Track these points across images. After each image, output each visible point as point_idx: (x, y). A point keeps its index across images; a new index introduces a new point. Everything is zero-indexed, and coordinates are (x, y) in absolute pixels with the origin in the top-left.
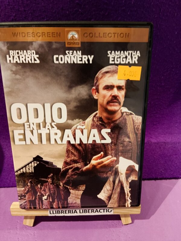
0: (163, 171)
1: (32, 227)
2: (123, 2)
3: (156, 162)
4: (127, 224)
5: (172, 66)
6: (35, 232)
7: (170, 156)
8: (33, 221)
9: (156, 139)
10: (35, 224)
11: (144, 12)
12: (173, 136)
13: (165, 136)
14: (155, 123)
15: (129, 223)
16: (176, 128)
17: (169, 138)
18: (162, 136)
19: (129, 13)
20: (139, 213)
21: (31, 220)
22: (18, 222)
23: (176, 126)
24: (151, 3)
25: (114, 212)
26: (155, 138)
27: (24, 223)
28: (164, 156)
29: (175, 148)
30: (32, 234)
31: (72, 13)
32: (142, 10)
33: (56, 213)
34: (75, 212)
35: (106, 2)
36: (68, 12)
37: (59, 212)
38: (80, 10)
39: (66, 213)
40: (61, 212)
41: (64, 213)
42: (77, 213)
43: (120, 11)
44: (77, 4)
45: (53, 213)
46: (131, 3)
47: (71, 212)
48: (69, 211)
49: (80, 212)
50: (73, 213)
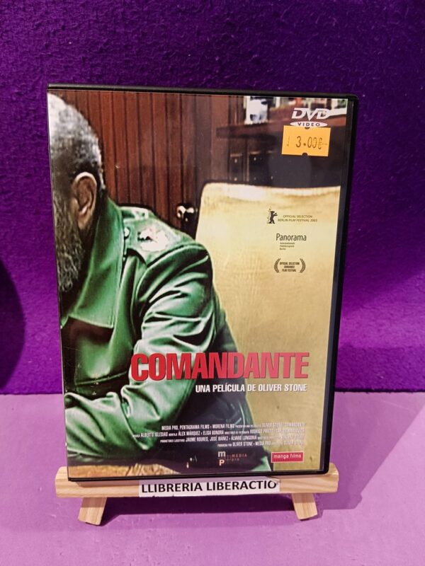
4: (308, 517)
8: (101, 510)
10: (106, 519)
15: (312, 516)
20: (334, 490)
21: (97, 509)
24: (371, 27)
25: (281, 489)
27: (81, 518)
31: (217, 41)
32: (353, 39)
33: (156, 491)
34: (196, 488)
35: (283, 20)
36: (208, 40)
37: (163, 488)
38: (233, 36)
39: (178, 489)
40: (166, 487)
41: (172, 491)
42: (201, 490)
43: (309, 41)
44: (229, 23)
45: (149, 491)
46: (332, 24)
47: (189, 488)
48: (183, 485)
49: (208, 489)
50: (192, 490)
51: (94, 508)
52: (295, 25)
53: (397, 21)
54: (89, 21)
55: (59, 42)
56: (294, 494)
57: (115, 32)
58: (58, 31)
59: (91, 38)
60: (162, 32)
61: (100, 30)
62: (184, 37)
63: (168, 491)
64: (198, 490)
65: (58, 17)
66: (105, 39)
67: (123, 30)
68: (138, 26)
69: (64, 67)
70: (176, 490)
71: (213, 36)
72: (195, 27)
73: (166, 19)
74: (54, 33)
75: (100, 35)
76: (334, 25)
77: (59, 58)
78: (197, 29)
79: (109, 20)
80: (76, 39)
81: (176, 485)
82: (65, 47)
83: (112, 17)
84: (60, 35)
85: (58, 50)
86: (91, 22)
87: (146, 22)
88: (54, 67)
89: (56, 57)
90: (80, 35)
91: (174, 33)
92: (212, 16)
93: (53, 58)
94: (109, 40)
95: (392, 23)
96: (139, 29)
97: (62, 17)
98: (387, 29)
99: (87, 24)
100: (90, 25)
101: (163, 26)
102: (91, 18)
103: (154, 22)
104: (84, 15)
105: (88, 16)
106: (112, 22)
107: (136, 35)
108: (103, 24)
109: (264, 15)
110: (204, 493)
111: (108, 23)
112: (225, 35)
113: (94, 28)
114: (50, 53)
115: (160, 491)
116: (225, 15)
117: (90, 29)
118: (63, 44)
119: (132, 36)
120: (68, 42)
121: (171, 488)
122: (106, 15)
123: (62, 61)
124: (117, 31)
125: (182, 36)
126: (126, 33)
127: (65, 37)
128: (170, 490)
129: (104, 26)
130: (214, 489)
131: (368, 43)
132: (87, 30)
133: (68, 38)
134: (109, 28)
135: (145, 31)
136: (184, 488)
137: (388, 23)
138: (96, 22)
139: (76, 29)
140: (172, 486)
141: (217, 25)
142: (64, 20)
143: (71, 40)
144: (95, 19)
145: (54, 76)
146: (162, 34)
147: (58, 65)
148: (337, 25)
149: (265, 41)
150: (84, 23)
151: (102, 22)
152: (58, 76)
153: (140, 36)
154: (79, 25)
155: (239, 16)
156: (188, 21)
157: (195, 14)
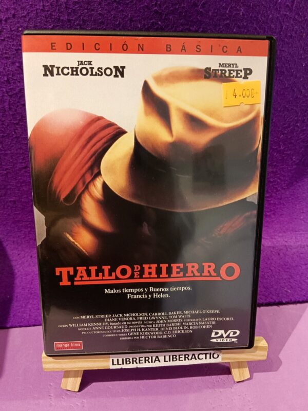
0: (289, 291)
1: (78, 393)
2: (227, 12)
3: (276, 277)
5: (296, 118)
6: (84, 400)
7: (297, 266)
9: (271, 240)
11: (258, 29)
12: (298, 234)
13: (284, 234)
14: (268, 214)
16: (303, 222)
17: (291, 238)
18: (281, 235)
19: (235, 30)
20: (265, 358)
22: (50, 385)
23: (302, 218)
24: (269, 16)
25: (222, 359)
26: (269, 238)
28: (287, 267)
29: (302, 254)
30: (79, 404)
31: (146, 27)
32: (255, 26)
33: (123, 364)
34: (155, 360)
35: (201, 10)
36: (139, 26)
37: (129, 361)
38: (159, 23)
39: (141, 362)
40: (131, 361)
41: (137, 363)
42: (160, 362)
43: (221, 27)
44: (156, 12)
45: (118, 364)
46: (239, 14)
47: (150, 360)
48: (145, 358)
49: (165, 361)
50: (152, 362)
51: (74, 379)
52: (210, 14)
53: (287, 12)
54: (37, 10)
55: (11, 29)
56: (232, 362)
57: (59, 19)
58: (9, 18)
59: (38, 24)
60: (100, 19)
61: (46, 18)
62: (119, 23)
63: (133, 363)
64: (157, 362)
65: (9, 6)
66: (50, 25)
67: (67, 17)
68: (79, 14)
69: (15, 49)
70: (140, 363)
71: (143, 23)
72: (128, 14)
73: (103, 9)
74: (6, 21)
75: (46, 22)
76: (241, 14)
77: (11, 42)
78: (129, 17)
79: (54, 9)
80: (25, 25)
81: (139, 358)
82: (15, 33)
83: (56, 6)
84: (11, 22)
85: (10, 36)
86: (38, 11)
87: (86, 11)
88: (6, 50)
89: (8, 41)
90: (29, 22)
91: (110, 20)
92: (142, 6)
93: (6, 43)
94: (54, 26)
95: (285, 13)
96: (80, 16)
97: (12, 7)
98: (280, 18)
99: (35, 12)
100: (37, 13)
101: (100, 14)
102: (38, 7)
103: (93, 10)
104: (32, 5)
105: (36, 5)
106: (57, 10)
107: (78, 22)
108: (49, 12)
109: (185, 6)
110: (162, 364)
111: (53, 12)
112: (153, 22)
113: (40, 16)
114: (2, 38)
115: (126, 364)
116: (153, 5)
117: (38, 17)
118: (14, 31)
119: (74, 23)
120: (18, 28)
121: (135, 361)
122: (51, 5)
123: (13, 45)
124: (61, 18)
125: (118, 23)
126: (69, 20)
127: (15, 24)
128: (134, 362)
129: (50, 14)
130: (170, 361)
131: (266, 30)
132: (35, 18)
133: (19, 25)
134: (54, 16)
135: (85, 19)
136: (145, 360)
137: (281, 13)
138: (43, 10)
139: (25, 17)
140: (136, 359)
141: (146, 13)
142: (15, 9)
143: (21, 26)
144: (41, 8)
145: (6, 58)
146: (100, 21)
147: (9, 48)
148: (243, 14)
149: (186, 27)
150: (31, 12)
151: (47, 11)
152: (10, 57)
153: (81, 22)
154: (28, 13)
155: (165, 6)
156: (122, 11)
157: (128, 4)
